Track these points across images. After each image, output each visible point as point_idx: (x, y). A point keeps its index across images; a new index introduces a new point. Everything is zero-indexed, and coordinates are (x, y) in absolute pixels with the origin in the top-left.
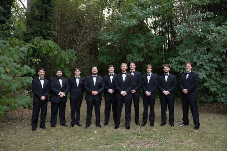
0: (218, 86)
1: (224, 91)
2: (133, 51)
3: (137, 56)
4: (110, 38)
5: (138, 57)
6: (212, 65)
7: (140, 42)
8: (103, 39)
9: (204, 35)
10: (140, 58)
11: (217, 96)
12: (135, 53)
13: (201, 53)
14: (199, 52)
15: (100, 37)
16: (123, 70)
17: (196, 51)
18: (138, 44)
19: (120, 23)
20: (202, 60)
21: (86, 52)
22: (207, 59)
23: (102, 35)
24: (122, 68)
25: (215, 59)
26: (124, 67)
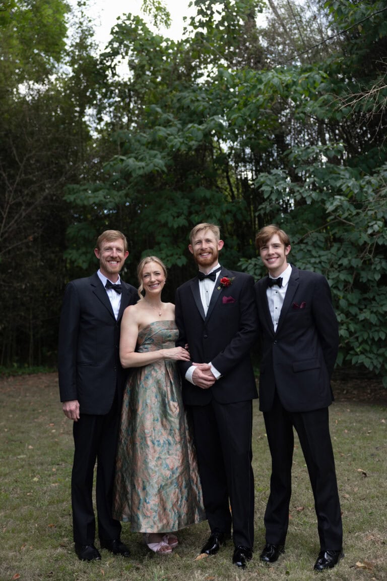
0: (352, 327)
1: (365, 338)
2: (159, 238)
3: (169, 253)
4: (97, 200)
5: (172, 255)
6: (338, 276)
7: (175, 215)
8: (78, 202)
9: (323, 199)
10: (177, 257)
11: (351, 352)
12: (163, 245)
13: (315, 245)
14: (310, 243)
15: (69, 196)
16: (201, 259)
17: (305, 241)
18: (171, 218)
19: (120, 163)
20: (315, 263)
21: (31, 238)
22: (327, 261)
23: (75, 191)
24: (197, 247)
25: (345, 262)
26: (205, 245)
